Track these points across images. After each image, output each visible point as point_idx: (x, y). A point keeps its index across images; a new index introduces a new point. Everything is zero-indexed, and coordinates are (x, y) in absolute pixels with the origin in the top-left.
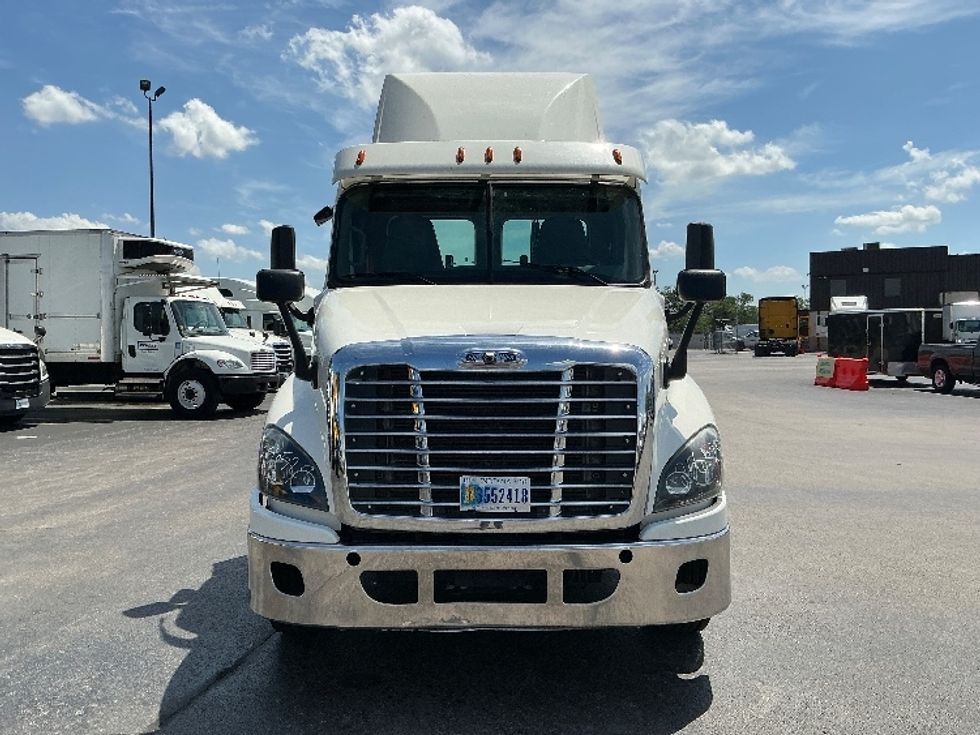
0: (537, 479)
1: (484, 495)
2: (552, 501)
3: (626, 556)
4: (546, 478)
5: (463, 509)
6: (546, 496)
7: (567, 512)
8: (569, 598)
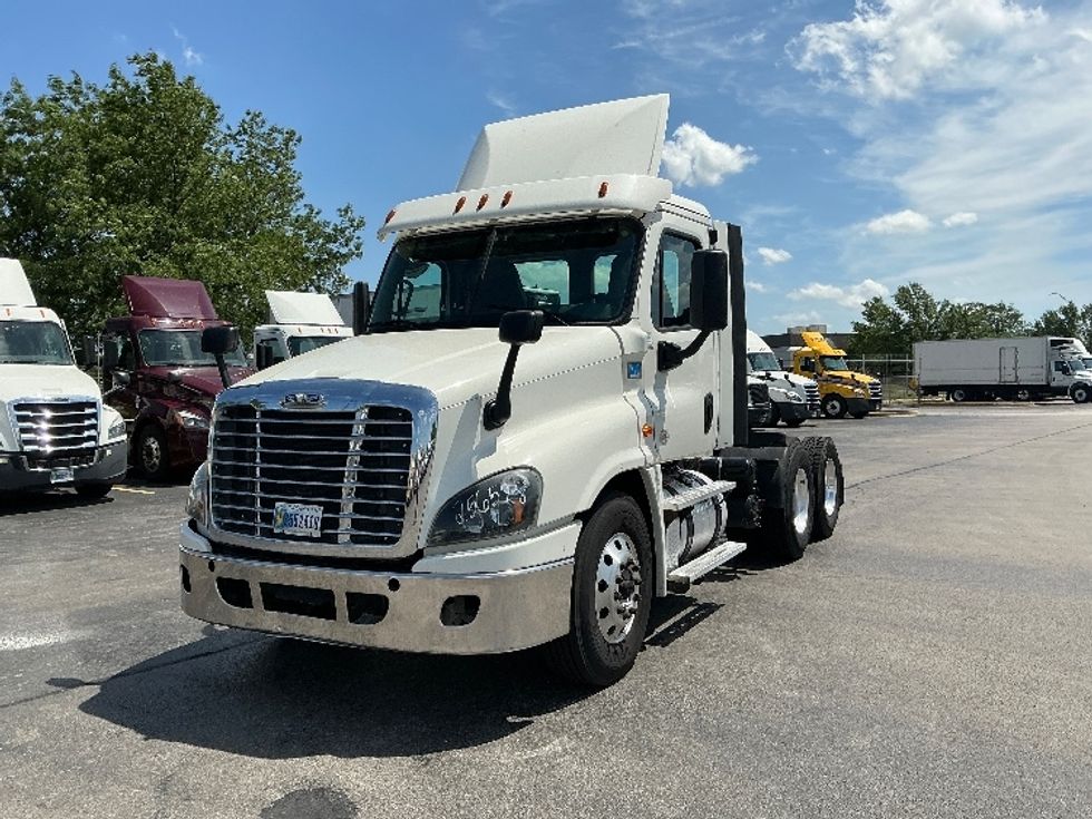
0: (329, 508)
1: (289, 520)
2: (341, 528)
3: (394, 585)
4: (336, 508)
5: (276, 531)
6: (334, 524)
7: (355, 540)
8: (354, 618)
